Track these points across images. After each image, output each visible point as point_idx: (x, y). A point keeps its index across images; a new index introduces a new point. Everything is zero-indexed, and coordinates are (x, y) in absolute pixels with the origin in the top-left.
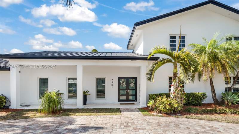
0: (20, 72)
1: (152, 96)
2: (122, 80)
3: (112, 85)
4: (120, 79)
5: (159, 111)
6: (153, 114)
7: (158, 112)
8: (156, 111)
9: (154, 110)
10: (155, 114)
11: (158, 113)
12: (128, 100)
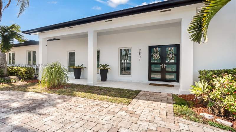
0: (46, 45)
1: (206, 74)
2: (155, 49)
3: (140, 57)
4: (151, 48)
5: (222, 110)
6: (201, 114)
7: (220, 112)
8: (213, 110)
9: (209, 106)
10: (208, 116)
11: (219, 116)
12: (163, 79)
